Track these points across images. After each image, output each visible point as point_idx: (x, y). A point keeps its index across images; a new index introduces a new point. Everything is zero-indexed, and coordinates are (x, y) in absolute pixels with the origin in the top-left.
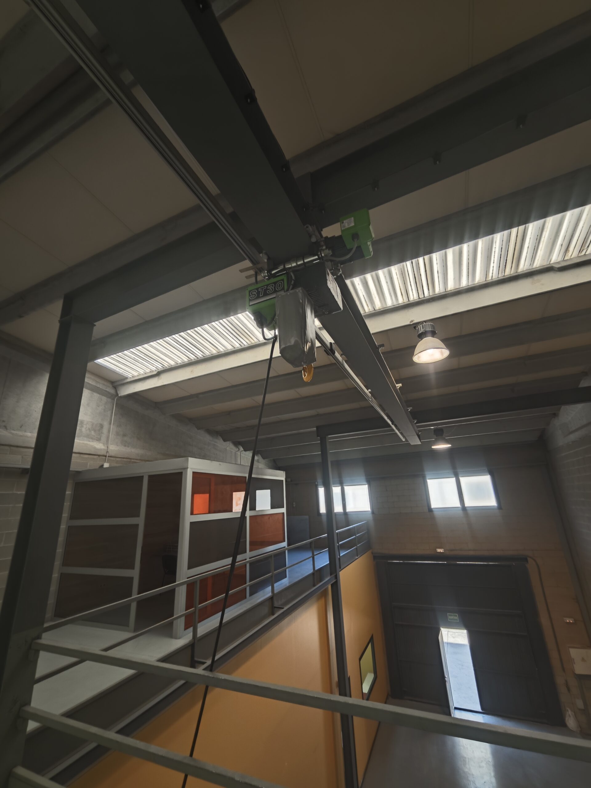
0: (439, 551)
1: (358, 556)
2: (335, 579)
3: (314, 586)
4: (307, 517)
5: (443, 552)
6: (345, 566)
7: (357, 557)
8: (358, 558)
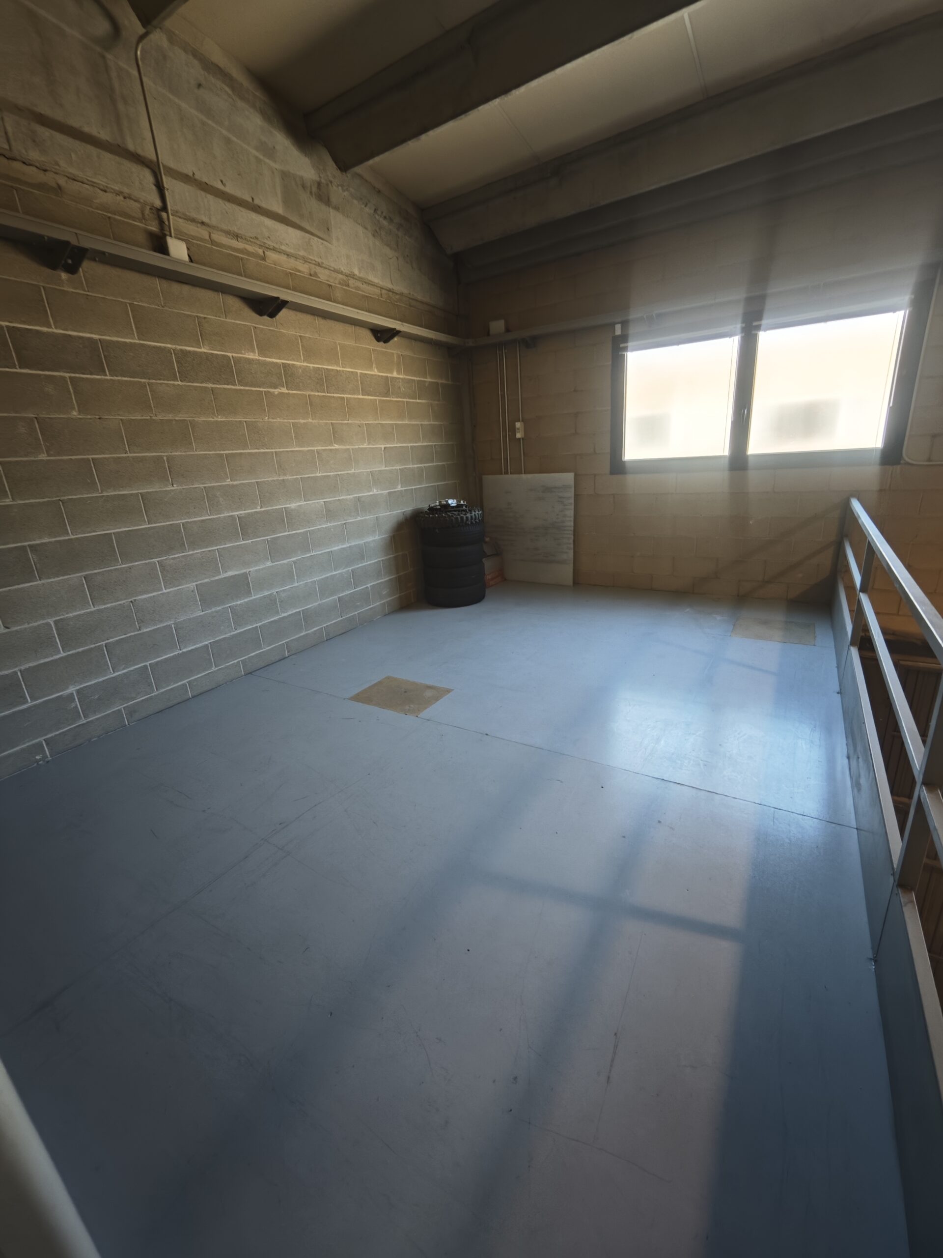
4: (568, 478)
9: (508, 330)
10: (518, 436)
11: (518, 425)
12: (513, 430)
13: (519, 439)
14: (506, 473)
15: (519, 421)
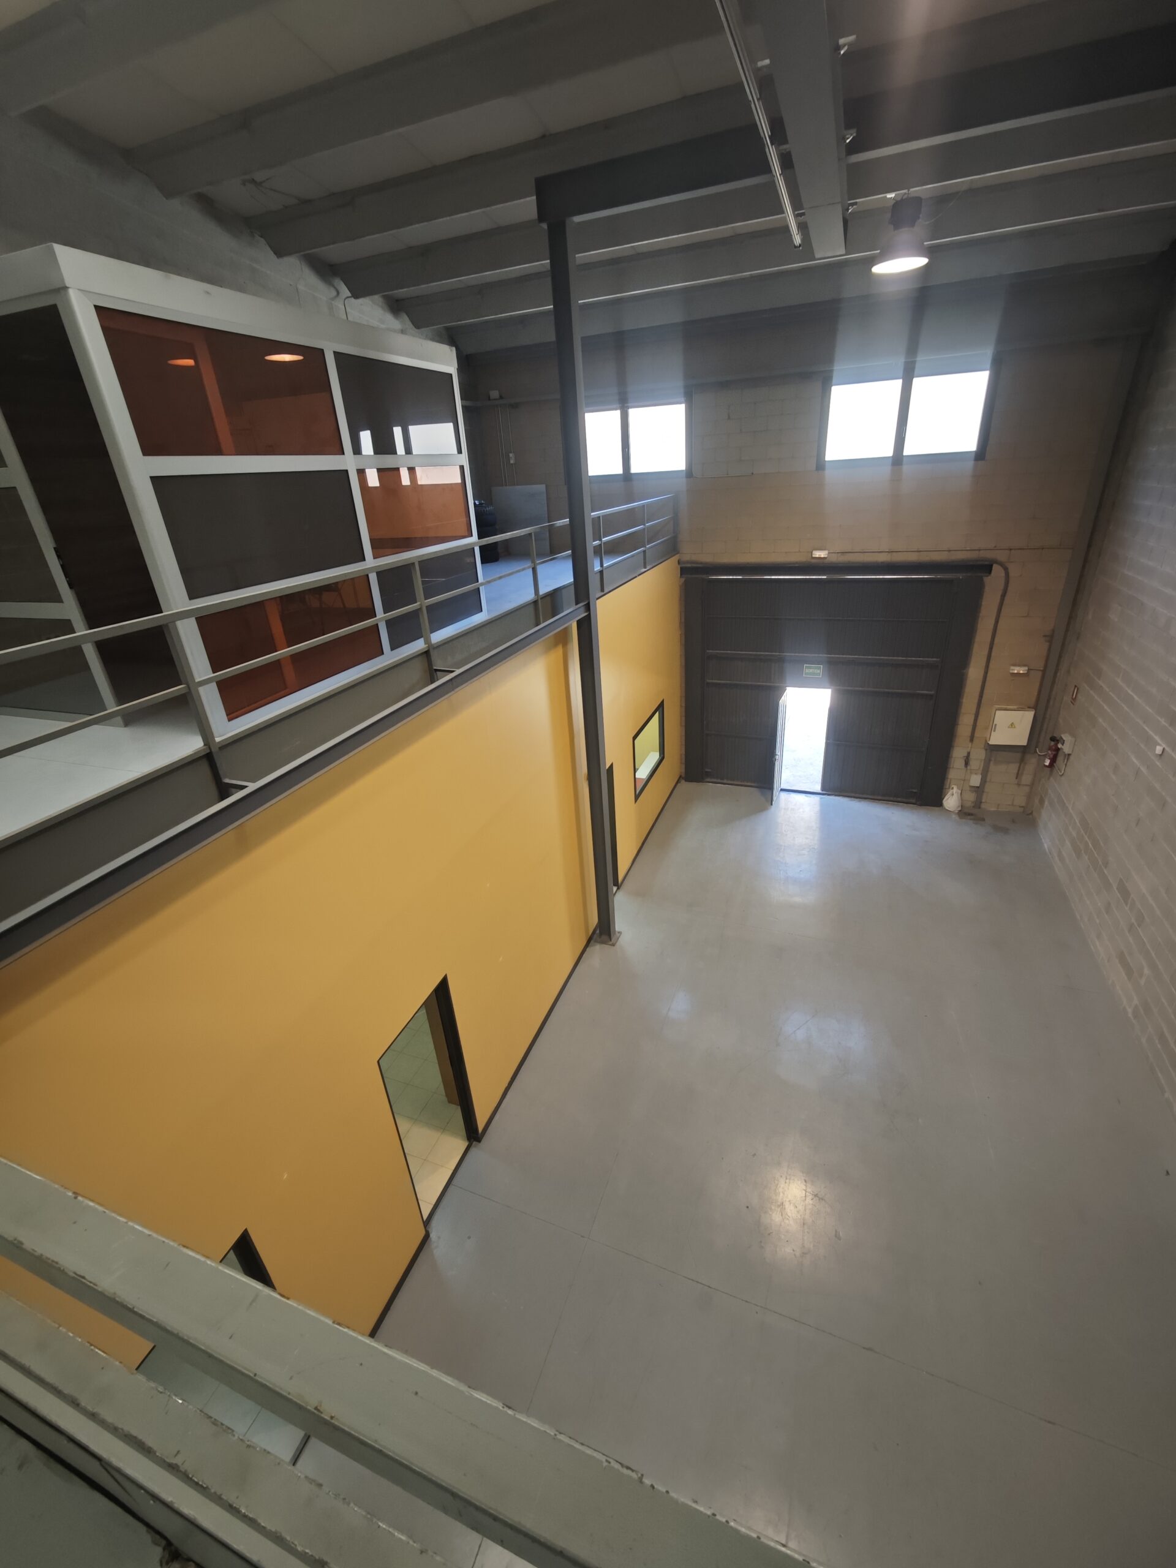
0: (817, 556)
1: (645, 567)
2: (586, 612)
3: (537, 625)
4: (541, 488)
5: (826, 556)
6: (615, 587)
7: (644, 570)
8: (645, 572)
9: (501, 397)
10: (512, 462)
11: (511, 455)
12: (509, 459)
13: (512, 464)
14: (506, 485)
15: (511, 453)
